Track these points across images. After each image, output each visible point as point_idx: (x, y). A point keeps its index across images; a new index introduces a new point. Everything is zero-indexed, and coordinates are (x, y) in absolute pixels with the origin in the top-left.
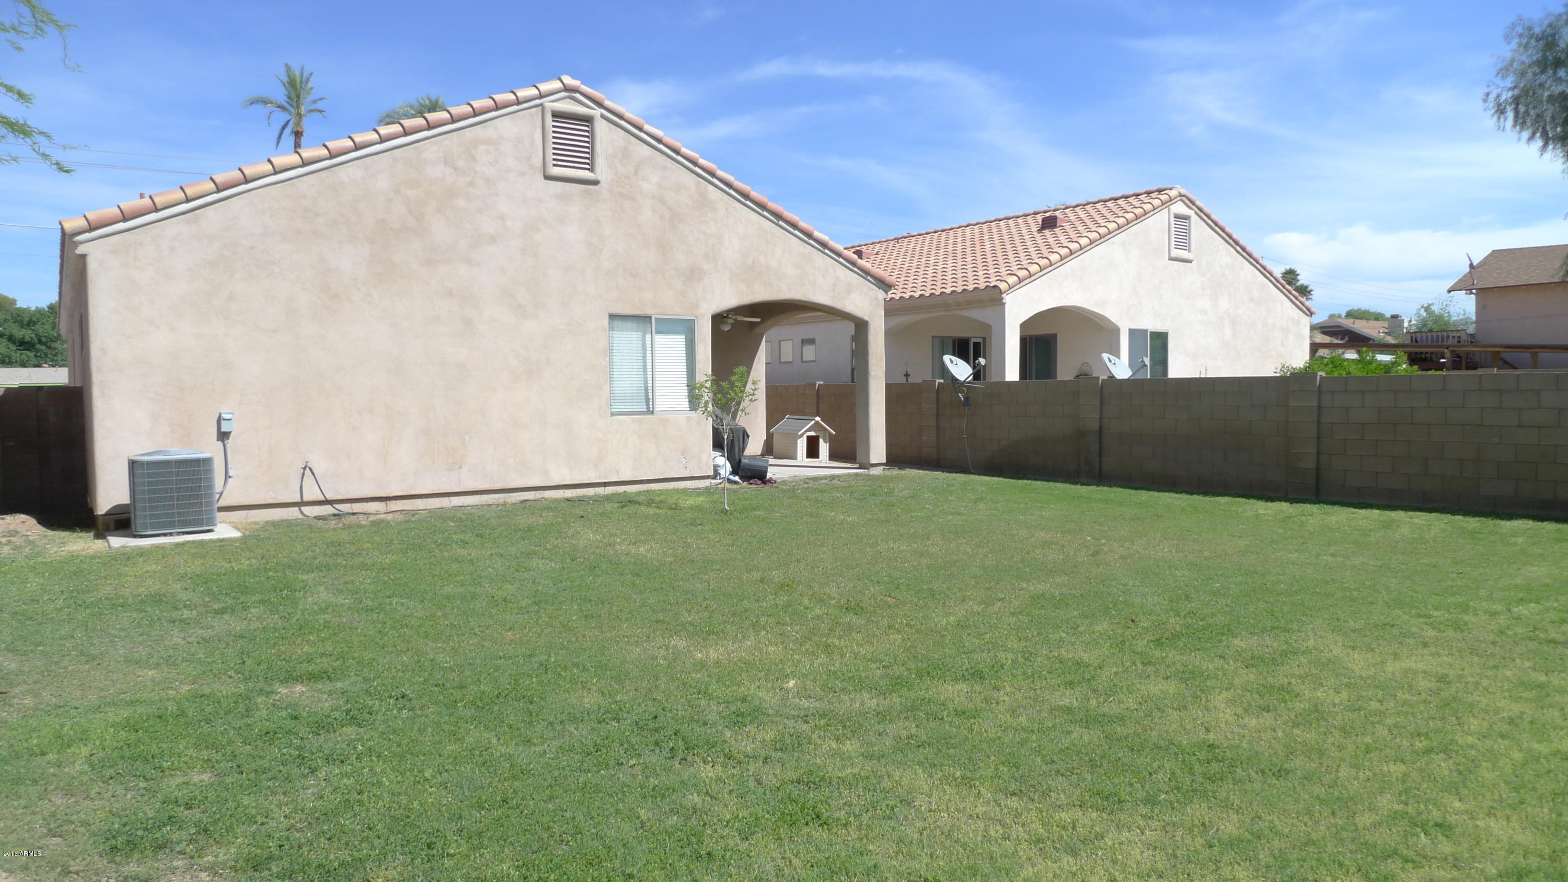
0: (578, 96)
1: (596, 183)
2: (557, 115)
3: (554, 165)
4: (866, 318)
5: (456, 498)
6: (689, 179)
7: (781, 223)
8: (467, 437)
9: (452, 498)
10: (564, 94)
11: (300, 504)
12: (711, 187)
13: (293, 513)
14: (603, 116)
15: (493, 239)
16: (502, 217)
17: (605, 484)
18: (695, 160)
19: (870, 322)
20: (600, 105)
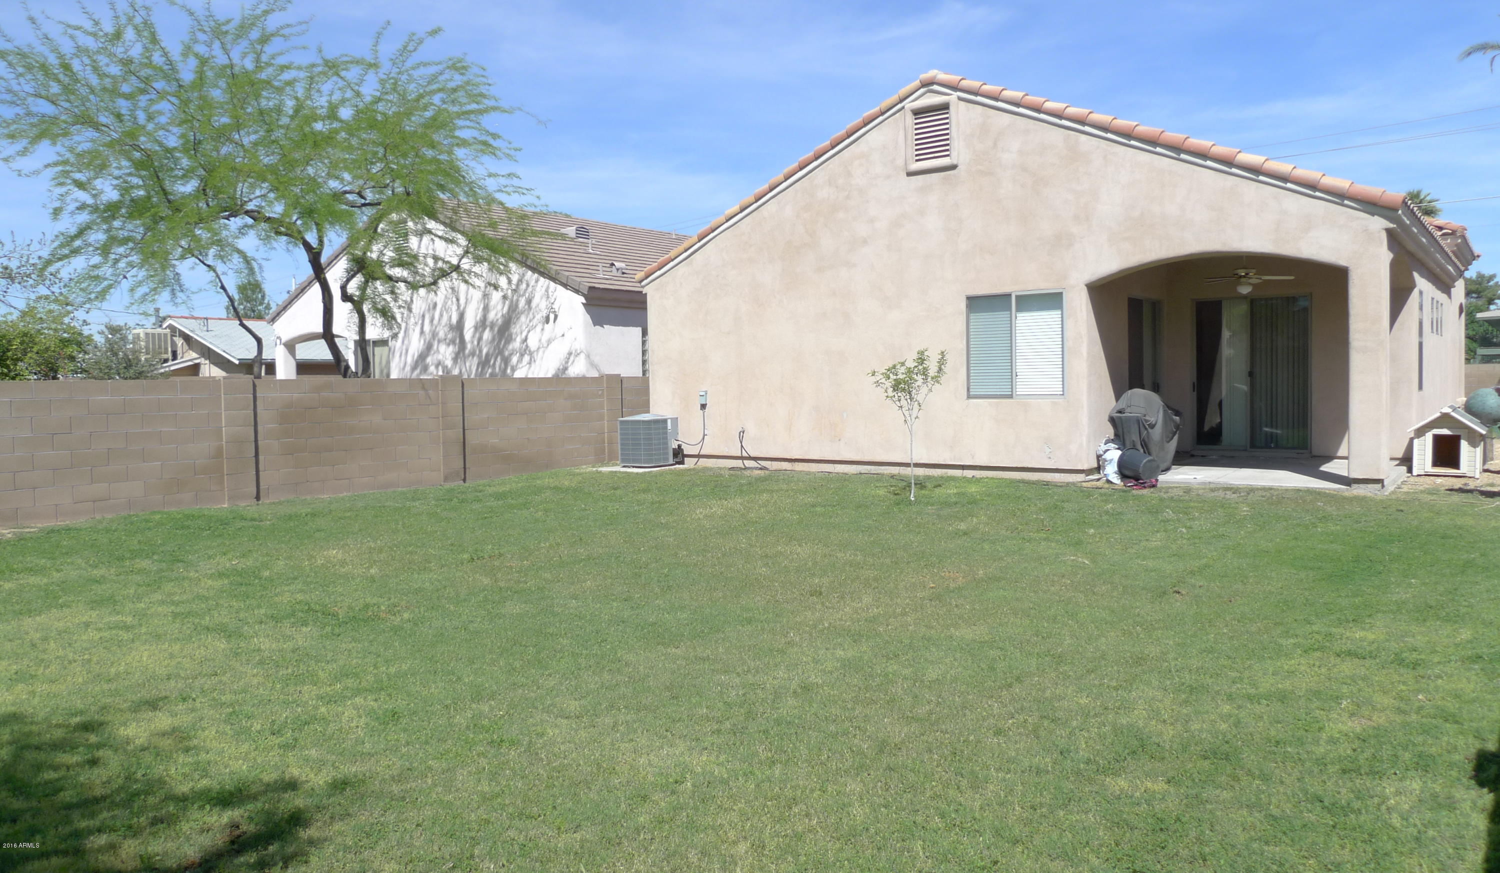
0: (935, 87)
1: (953, 167)
2: (917, 113)
3: (917, 160)
4: (1342, 262)
5: (839, 466)
6: (1055, 136)
7: (1183, 156)
8: (845, 415)
9: (836, 465)
10: (922, 90)
11: (742, 458)
12: (1083, 137)
13: (738, 463)
14: (960, 99)
15: (865, 242)
16: (872, 221)
17: (963, 467)
18: (1060, 113)
19: (1351, 268)
20: (955, 88)
